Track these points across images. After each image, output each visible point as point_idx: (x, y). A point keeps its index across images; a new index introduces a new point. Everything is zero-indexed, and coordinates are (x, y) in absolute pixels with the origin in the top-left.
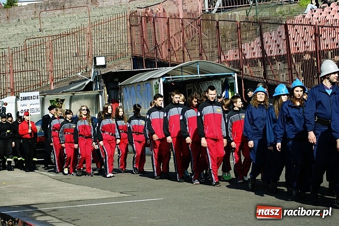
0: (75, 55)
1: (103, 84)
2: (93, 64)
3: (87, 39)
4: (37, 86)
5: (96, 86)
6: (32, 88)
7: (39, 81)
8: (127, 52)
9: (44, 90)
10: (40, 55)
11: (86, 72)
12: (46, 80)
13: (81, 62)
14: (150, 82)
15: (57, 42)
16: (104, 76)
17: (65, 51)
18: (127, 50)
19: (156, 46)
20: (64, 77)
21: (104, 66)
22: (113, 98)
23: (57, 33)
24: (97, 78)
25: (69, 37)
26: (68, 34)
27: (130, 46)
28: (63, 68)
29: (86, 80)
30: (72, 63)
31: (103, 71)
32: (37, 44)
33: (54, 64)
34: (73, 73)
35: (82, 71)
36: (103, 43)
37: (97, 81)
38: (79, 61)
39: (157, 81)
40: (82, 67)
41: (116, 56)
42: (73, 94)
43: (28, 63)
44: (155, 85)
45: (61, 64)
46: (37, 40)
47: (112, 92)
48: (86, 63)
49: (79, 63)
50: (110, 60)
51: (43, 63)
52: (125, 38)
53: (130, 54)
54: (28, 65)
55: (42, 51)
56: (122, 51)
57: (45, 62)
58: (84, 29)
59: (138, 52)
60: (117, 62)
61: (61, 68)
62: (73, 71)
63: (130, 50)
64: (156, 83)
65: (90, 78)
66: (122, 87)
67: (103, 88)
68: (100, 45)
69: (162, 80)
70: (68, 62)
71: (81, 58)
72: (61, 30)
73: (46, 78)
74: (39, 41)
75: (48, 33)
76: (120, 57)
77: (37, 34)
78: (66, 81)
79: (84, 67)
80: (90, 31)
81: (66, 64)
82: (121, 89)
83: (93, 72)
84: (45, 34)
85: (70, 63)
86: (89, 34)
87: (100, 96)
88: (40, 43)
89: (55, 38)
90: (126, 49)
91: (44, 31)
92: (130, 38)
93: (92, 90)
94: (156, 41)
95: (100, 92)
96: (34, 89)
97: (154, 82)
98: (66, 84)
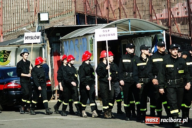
11: (34, 26)
13: (31, 18)
14: (86, 37)
21: (47, 22)
22: (55, 51)
28: (14, 22)
38: (29, 16)
39: (92, 36)
41: (63, 12)
42: (19, 46)
44: (90, 40)
47: (54, 45)
49: (29, 18)
53: (74, 11)
60: (61, 18)
64: (91, 38)
66: (63, 41)
67: (46, 42)
70: (19, 17)
78: (14, 34)
81: (17, 19)
82: (62, 43)
85: (21, 18)
87: (43, 49)
95: (43, 45)
98: (15, 37)
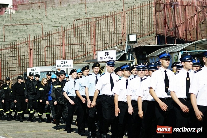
0: (112, 33)
1: (134, 56)
2: (127, 40)
3: (122, 21)
4: (83, 56)
5: (129, 57)
6: (79, 57)
7: (85, 52)
8: (152, 31)
9: (89, 59)
10: (86, 32)
11: (121, 46)
12: (90, 52)
15: (99, 22)
16: (135, 49)
17: (105, 29)
18: (152, 30)
19: (176, 27)
20: (104, 49)
21: (135, 42)
23: (98, 15)
24: (130, 51)
25: (108, 19)
26: (108, 17)
27: (155, 27)
28: (104, 43)
29: (121, 52)
30: (111, 39)
31: (135, 46)
32: (84, 24)
33: (96, 40)
34: (111, 47)
35: (118, 45)
36: (134, 24)
37: (129, 53)
39: (177, 54)
40: (117, 42)
41: (144, 34)
43: (77, 38)
44: (175, 57)
45: (102, 40)
46: (83, 20)
48: (121, 39)
49: (116, 39)
50: (140, 37)
51: (88, 38)
52: (151, 20)
53: (155, 33)
54: (77, 40)
55: (88, 29)
56: (149, 31)
57: (90, 38)
58: (120, 13)
59: (161, 31)
60: (145, 39)
61: (102, 43)
62: (111, 45)
63: (155, 29)
64: (176, 55)
65: (124, 51)
66: (149, 58)
67: (134, 59)
68: (132, 26)
69: (180, 54)
70: (107, 38)
71: (117, 36)
72: (102, 13)
73: (90, 50)
74: (86, 21)
75: (92, 15)
76: (147, 35)
77: (83, 16)
79: (119, 41)
80: (124, 14)
81: (105, 40)
82: (148, 60)
83: (126, 46)
84: (89, 16)
85: (109, 39)
86: (123, 17)
88: (86, 23)
89: (97, 20)
90: (152, 28)
91: (88, 13)
92: (155, 20)
93: (126, 60)
94: (175, 23)
95: (132, 62)
96: (81, 58)
97: (174, 55)
